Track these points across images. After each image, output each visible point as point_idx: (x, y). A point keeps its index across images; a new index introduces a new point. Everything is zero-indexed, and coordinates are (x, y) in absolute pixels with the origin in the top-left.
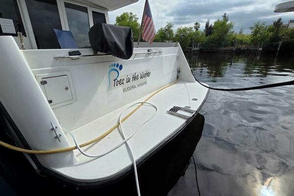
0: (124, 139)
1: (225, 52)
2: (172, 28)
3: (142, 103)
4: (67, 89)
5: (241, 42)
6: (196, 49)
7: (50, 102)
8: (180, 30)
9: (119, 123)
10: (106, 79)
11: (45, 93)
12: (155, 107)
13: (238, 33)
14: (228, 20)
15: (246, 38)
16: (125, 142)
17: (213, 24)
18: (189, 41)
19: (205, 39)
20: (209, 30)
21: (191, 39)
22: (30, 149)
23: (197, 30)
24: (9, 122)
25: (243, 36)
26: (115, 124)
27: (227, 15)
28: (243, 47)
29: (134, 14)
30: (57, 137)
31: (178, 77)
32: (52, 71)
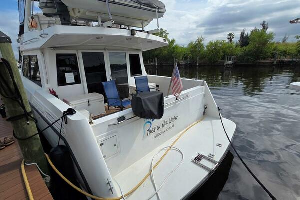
0: (156, 190)
1: (264, 65)
2: (203, 43)
3: (170, 148)
4: (115, 146)
5: (285, 53)
6: (229, 63)
7: (105, 157)
8: (211, 44)
9: (152, 171)
10: (142, 131)
11: (102, 151)
12: (182, 154)
13: (281, 42)
14: (267, 28)
15: (291, 48)
16: (157, 194)
17: (250, 33)
18: (222, 55)
19: (240, 51)
20: (245, 40)
21: (224, 52)
22: (93, 195)
23: (231, 41)
24: (77, 167)
25: (287, 45)
26: (148, 172)
27: (266, 23)
28: (287, 59)
29: (164, 30)
30: (108, 183)
31: (205, 113)
32: (107, 136)
